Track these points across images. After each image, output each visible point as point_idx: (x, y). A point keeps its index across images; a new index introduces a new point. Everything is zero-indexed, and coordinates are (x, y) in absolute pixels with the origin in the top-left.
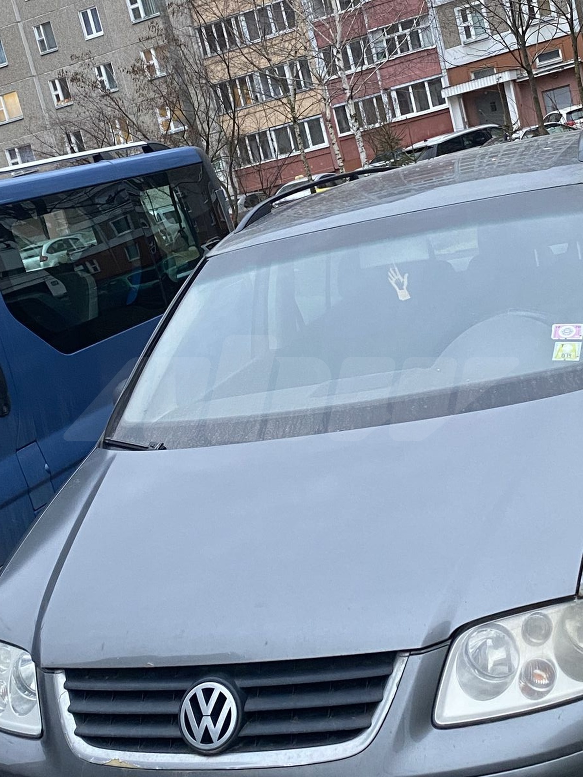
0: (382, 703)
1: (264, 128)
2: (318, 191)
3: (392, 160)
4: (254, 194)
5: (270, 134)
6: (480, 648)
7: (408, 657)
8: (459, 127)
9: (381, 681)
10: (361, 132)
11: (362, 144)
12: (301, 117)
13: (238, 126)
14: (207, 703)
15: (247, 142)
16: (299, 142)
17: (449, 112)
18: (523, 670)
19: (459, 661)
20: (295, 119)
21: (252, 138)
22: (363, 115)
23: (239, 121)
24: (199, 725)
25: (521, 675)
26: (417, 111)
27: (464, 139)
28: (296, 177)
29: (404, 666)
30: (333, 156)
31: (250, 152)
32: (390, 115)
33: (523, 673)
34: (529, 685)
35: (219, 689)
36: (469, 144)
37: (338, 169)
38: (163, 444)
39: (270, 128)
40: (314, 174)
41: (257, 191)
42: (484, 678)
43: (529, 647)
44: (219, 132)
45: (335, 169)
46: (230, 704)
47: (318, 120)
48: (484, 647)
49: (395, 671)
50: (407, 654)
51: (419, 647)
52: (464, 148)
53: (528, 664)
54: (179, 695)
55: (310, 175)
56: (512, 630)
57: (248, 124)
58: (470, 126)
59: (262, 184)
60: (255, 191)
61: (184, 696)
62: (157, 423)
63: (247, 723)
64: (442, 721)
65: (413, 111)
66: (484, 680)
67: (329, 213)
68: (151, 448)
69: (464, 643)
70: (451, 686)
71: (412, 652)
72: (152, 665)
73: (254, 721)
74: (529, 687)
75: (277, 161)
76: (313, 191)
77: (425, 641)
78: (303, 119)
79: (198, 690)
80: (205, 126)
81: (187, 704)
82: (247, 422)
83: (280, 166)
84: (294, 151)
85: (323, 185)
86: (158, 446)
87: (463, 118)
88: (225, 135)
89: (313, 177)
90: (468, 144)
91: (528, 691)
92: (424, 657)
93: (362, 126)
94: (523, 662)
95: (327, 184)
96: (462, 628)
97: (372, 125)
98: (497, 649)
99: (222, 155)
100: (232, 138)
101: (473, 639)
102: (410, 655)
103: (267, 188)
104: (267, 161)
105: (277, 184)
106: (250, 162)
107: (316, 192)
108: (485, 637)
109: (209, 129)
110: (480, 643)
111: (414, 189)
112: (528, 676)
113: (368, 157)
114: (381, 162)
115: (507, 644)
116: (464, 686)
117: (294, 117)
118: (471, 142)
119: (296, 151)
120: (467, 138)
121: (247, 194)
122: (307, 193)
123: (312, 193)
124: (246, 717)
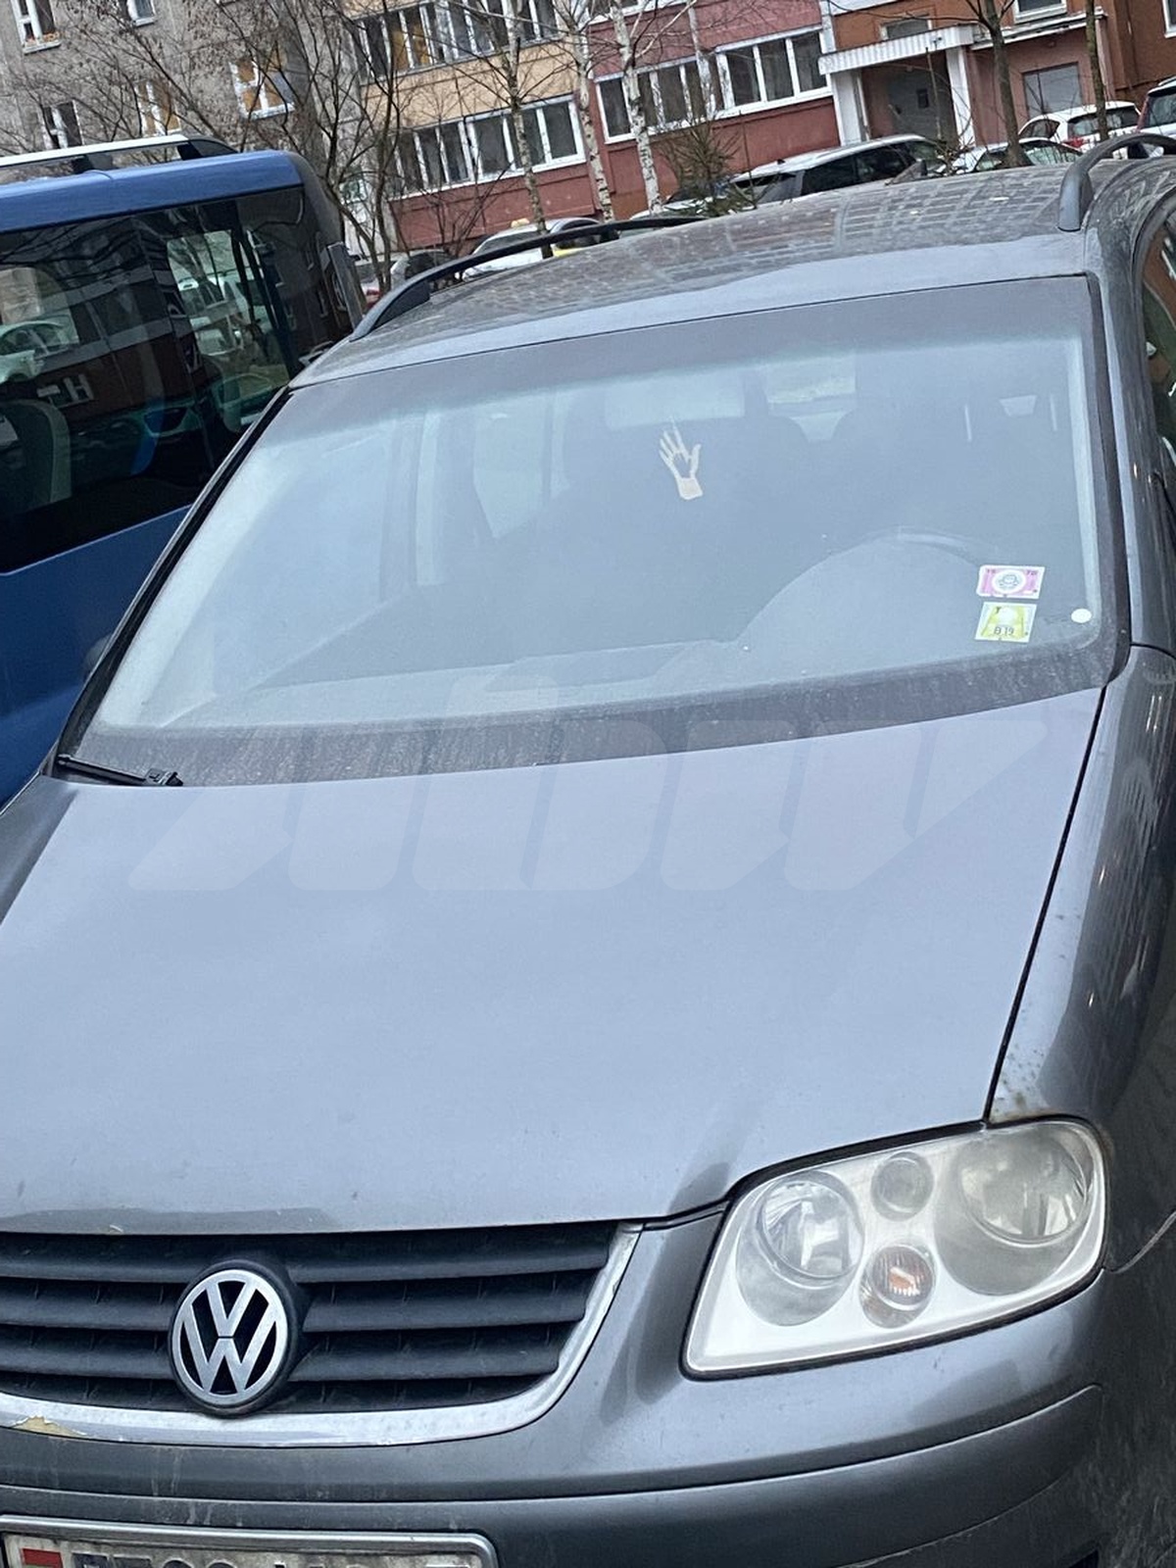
0: (583, 1325)
1: (453, 115)
2: (557, 252)
3: (709, 199)
4: (426, 254)
5: (466, 130)
6: (784, 1220)
7: (640, 1232)
8: (852, 137)
9: (583, 1280)
10: (650, 137)
11: (649, 162)
12: (527, 99)
13: (397, 110)
14: (228, 1311)
15: (418, 143)
16: (521, 150)
17: (833, 104)
18: (871, 1265)
19: (742, 1243)
20: (516, 102)
21: (427, 135)
22: (658, 101)
23: (400, 99)
24: (208, 1354)
25: (864, 1276)
26: (769, 100)
27: (859, 161)
28: (514, 223)
29: (630, 1250)
30: (593, 182)
31: (423, 167)
32: (713, 103)
33: (869, 1275)
34: (880, 1296)
35: (254, 1283)
36: (869, 173)
37: (601, 211)
38: (175, 774)
39: (465, 118)
40: (551, 218)
41: (431, 247)
42: (792, 1279)
43: (884, 1221)
44: (357, 119)
45: (596, 210)
46: (275, 1315)
47: (566, 104)
48: (792, 1219)
49: (611, 1261)
50: (639, 1228)
51: (664, 1214)
52: (858, 181)
53: (880, 1255)
54: (173, 1293)
55: (543, 221)
56: (852, 1185)
57: (418, 108)
58: (874, 137)
59: (442, 232)
60: (427, 248)
61: (183, 1296)
62: (165, 731)
63: (309, 1355)
64: (700, 1365)
65: (760, 100)
66: (793, 1283)
67: (571, 304)
68: (151, 781)
69: (754, 1209)
70: (723, 1292)
71: (646, 1223)
72: (120, 1230)
73: (321, 1351)
74: (879, 1301)
75: (476, 186)
76: (547, 254)
77: (674, 1204)
78: (533, 102)
79: (211, 1285)
80: (330, 105)
81: (187, 1311)
82: (352, 737)
83: (483, 196)
84: (513, 167)
85: (569, 242)
86: (165, 778)
87: (861, 120)
88: (371, 126)
89: (549, 225)
90: (865, 174)
91: (875, 1309)
92: (672, 1233)
93: (656, 124)
94: (870, 1252)
95: (577, 241)
96: (750, 1180)
97: (675, 123)
98: (819, 1223)
99: (364, 169)
100: (385, 135)
101: (776, 1199)
102: (645, 1229)
103: (453, 242)
104: (454, 186)
105: (472, 235)
106: (420, 185)
107: (552, 255)
108: (797, 1198)
109: (337, 113)
110: (786, 1210)
111: (749, 265)
112: (878, 1279)
113: (661, 189)
114: (686, 202)
115: (843, 1213)
116: (751, 1295)
117: (514, 98)
118: (872, 170)
119: (518, 167)
120: (865, 160)
121: (412, 253)
122: (535, 256)
123: (544, 257)
124: (305, 1343)
